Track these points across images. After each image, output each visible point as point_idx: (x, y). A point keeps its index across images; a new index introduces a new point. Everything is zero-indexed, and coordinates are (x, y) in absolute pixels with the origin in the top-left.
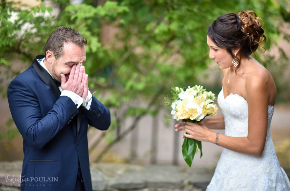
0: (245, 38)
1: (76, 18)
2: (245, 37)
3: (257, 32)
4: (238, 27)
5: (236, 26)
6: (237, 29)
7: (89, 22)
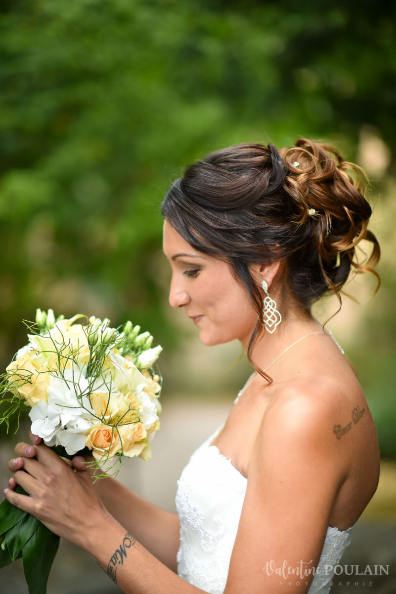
0: (299, 223)
2: (299, 220)
3: (346, 209)
4: (272, 180)
5: (266, 175)
6: (270, 185)
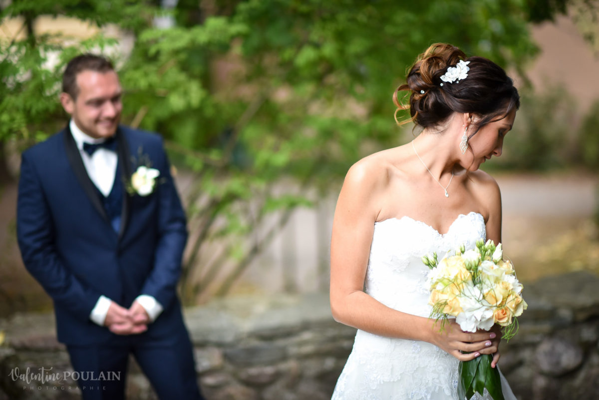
1: (158, 53)
7: (183, 56)
